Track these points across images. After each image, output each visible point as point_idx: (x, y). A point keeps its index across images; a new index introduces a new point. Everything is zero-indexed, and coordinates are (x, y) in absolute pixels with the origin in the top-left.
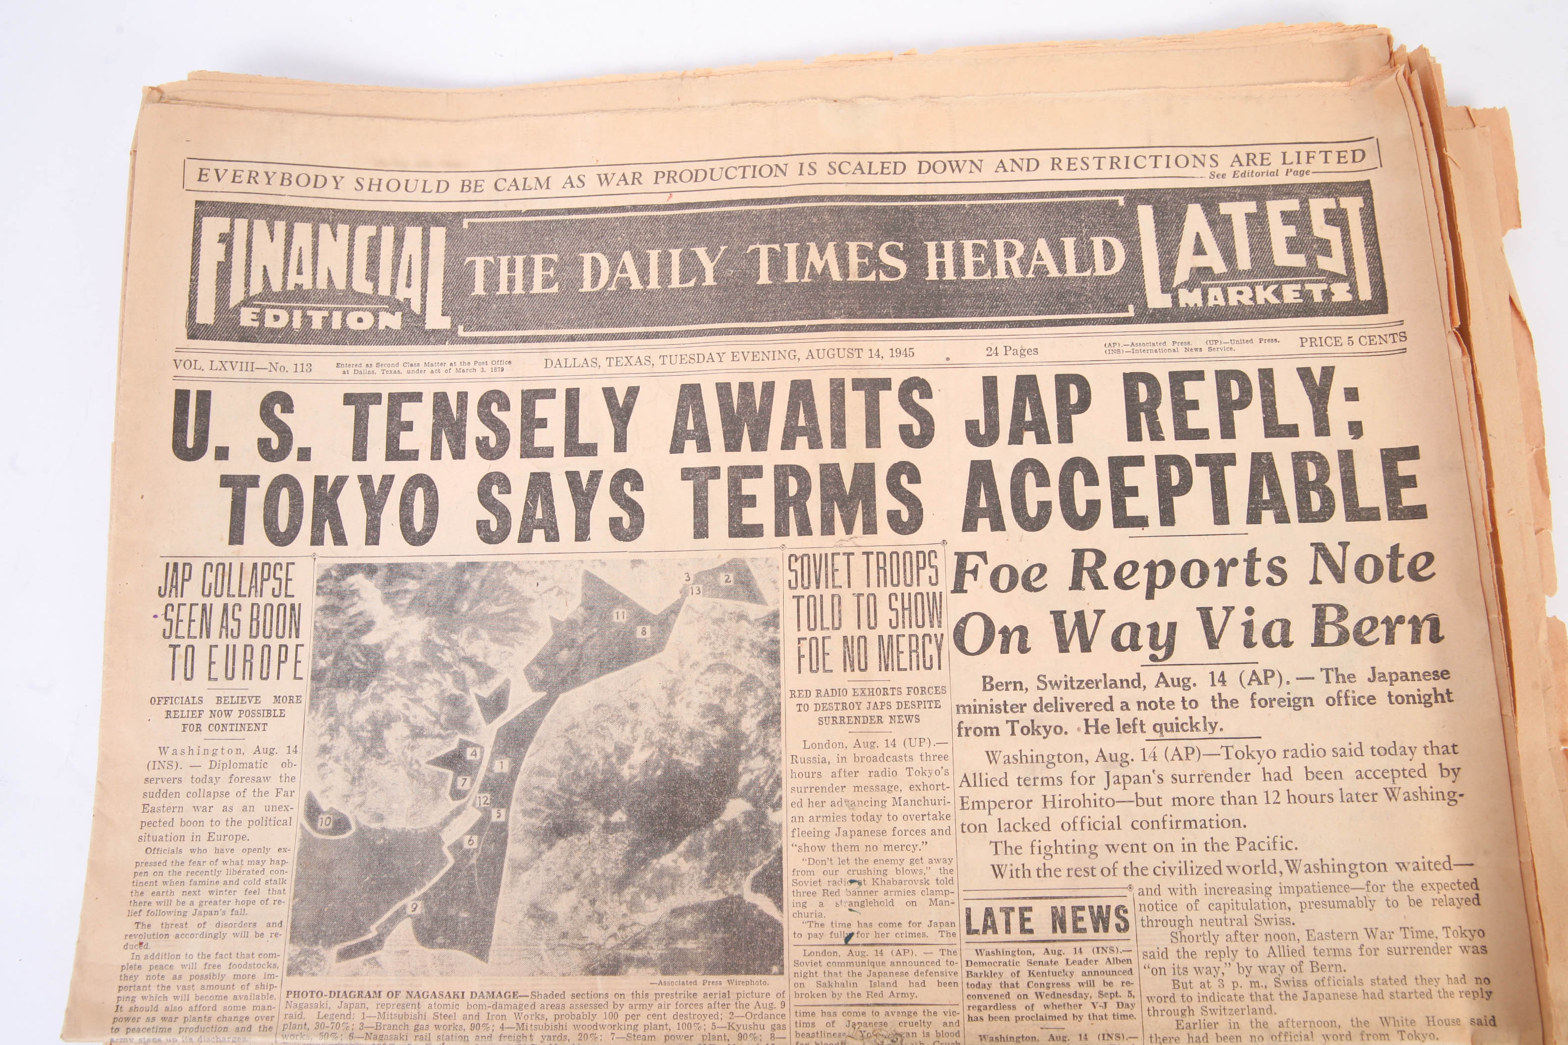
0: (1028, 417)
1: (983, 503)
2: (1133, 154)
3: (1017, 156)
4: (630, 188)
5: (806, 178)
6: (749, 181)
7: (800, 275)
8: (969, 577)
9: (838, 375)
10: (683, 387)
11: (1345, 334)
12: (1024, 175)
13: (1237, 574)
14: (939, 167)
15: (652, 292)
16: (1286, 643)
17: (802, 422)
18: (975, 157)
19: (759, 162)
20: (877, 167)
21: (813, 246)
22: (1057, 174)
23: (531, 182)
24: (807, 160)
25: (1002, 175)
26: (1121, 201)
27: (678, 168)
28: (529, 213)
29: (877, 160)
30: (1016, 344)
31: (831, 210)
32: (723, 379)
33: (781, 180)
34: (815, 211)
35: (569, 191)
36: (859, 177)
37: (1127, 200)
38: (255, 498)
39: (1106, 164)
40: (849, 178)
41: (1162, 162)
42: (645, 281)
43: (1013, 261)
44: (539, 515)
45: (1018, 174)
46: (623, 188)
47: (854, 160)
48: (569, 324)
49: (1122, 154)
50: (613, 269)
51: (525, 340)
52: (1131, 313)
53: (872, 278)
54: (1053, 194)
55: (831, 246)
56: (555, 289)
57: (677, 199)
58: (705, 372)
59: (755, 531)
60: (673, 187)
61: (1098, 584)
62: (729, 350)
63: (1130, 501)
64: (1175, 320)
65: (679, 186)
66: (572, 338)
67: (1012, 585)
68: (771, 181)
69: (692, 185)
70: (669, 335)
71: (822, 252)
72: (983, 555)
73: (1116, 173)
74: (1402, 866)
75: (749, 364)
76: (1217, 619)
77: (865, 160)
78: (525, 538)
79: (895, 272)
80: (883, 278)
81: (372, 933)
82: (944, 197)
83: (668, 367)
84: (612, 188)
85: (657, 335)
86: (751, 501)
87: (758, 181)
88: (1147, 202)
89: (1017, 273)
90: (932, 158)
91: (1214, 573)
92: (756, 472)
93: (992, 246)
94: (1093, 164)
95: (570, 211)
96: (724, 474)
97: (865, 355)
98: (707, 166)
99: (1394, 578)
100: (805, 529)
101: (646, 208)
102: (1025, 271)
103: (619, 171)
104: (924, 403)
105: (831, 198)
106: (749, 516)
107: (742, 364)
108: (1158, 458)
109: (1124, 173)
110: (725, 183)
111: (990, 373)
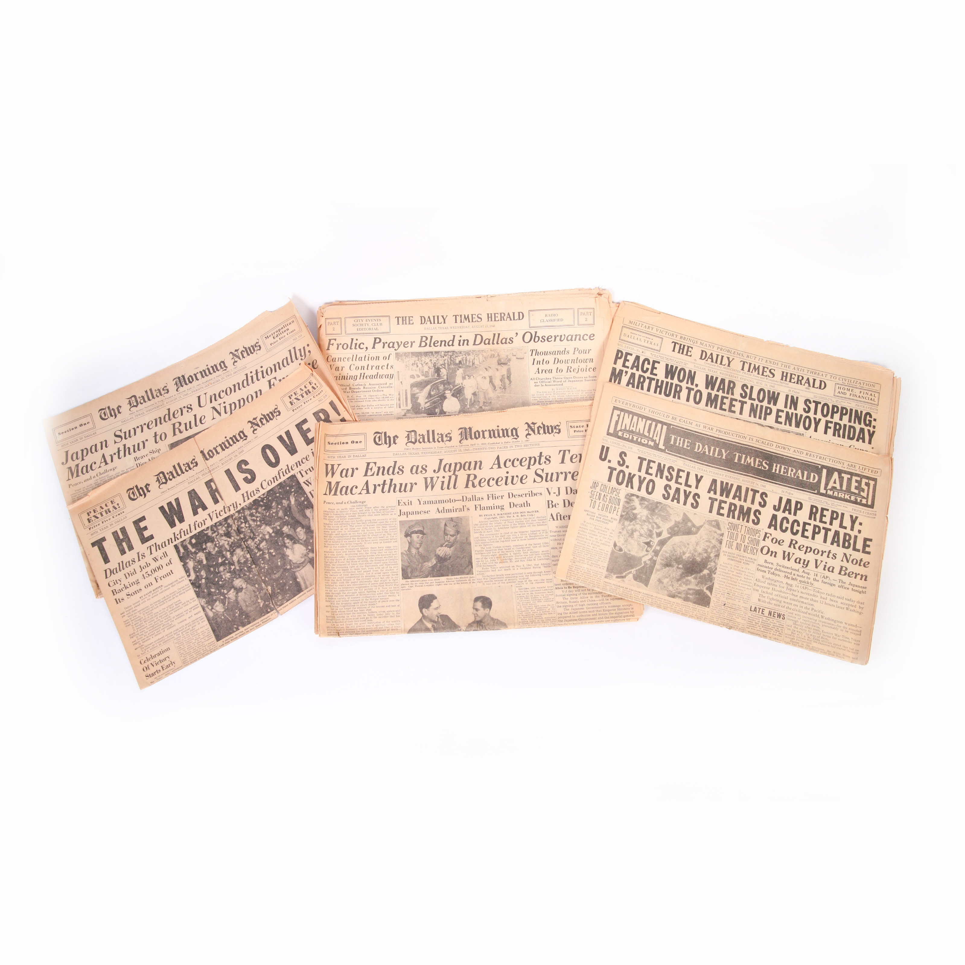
0: (788, 508)
1: (773, 523)
2: (825, 457)
3: (799, 450)
4: (710, 431)
5: (750, 441)
6: (737, 438)
7: (744, 462)
8: (767, 538)
9: (748, 487)
10: (713, 479)
11: (862, 511)
12: (799, 454)
13: (825, 555)
14: (780, 447)
15: (710, 456)
16: (832, 572)
17: (738, 494)
18: (789, 448)
19: (741, 434)
20: (766, 443)
21: (749, 457)
22: (807, 456)
23: (688, 422)
24: (751, 437)
25: (794, 453)
26: (820, 467)
27: (722, 430)
28: (686, 429)
29: (767, 442)
30: (789, 492)
31: (754, 450)
32: (722, 480)
33: (744, 440)
34: (751, 449)
35: (696, 427)
36: (762, 444)
37: (821, 467)
38: (615, 473)
39: (818, 457)
40: (760, 444)
41: (831, 461)
42: (709, 454)
43: (792, 473)
44: (676, 497)
45: (798, 454)
46: (708, 430)
47: (762, 440)
48: (691, 457)
49: (823, 456)
50: (703, 448)
51: (680, 457)
52: (816, 492)
53: (760, 468)
54: (805, 461)
55: (753, 458)
56: (689, 448)
57: (720, 437)
58: (719, 477)
59: (722, 515)
60: (719, 434)
61: (794, 548)
62: (725, 474)
63: (806, 532)
64: (825, 496)
65: (721, 434)
66: (691, 461)
67: (776, 542)
68: (742, 439)
69: (724, 435)
70: (712, 467)
71: (750, 459)
72: (771, 534)
73: (820, 460)
74: (846, 623)
75: (729, 478)
76: (819, 562)
77: (764, 441)
78: (672, 501)
79: (765, 468)
80: (763, 468)
81: (624, 575)
82: (780, 454)
83: (710, 474)
84: (706, 430)
85: (709, 466)
86: (723, 508)
87: (739, 438)
88: (825, 468)
89: (792, 476)
90: (779, 445)
91: (820, 553)
92: (725, 502)
93: (788, 468)
94: (815, 457)
95: (695, 432)
96: (718, 501)
97: (755, 484)
98: (729, 432)
99: (860, 565)
100: (733, 517)
101: (713, 437)
102: (794, 476)
103: (708, 426)
104: (765, 498)
105: (755, 447)
106: (722, 511)
107: (727, 478)
108: (814, 525)
109: (822, 460)
110: (731, 436)
111: (781, 496)
